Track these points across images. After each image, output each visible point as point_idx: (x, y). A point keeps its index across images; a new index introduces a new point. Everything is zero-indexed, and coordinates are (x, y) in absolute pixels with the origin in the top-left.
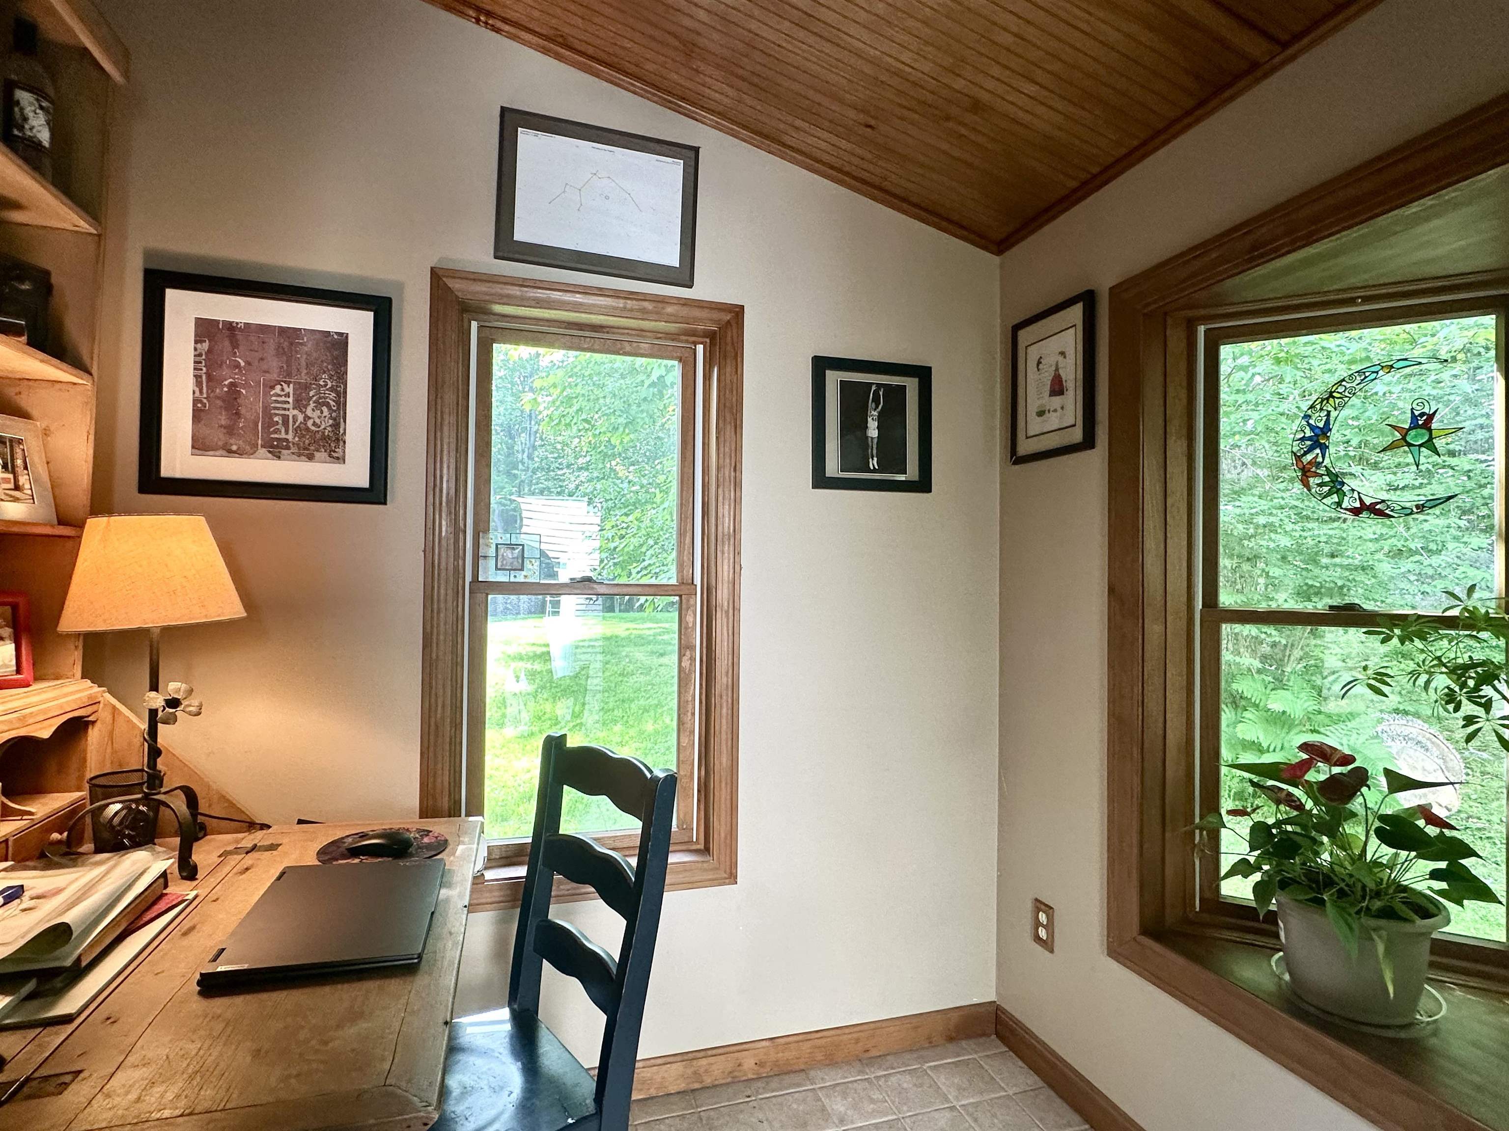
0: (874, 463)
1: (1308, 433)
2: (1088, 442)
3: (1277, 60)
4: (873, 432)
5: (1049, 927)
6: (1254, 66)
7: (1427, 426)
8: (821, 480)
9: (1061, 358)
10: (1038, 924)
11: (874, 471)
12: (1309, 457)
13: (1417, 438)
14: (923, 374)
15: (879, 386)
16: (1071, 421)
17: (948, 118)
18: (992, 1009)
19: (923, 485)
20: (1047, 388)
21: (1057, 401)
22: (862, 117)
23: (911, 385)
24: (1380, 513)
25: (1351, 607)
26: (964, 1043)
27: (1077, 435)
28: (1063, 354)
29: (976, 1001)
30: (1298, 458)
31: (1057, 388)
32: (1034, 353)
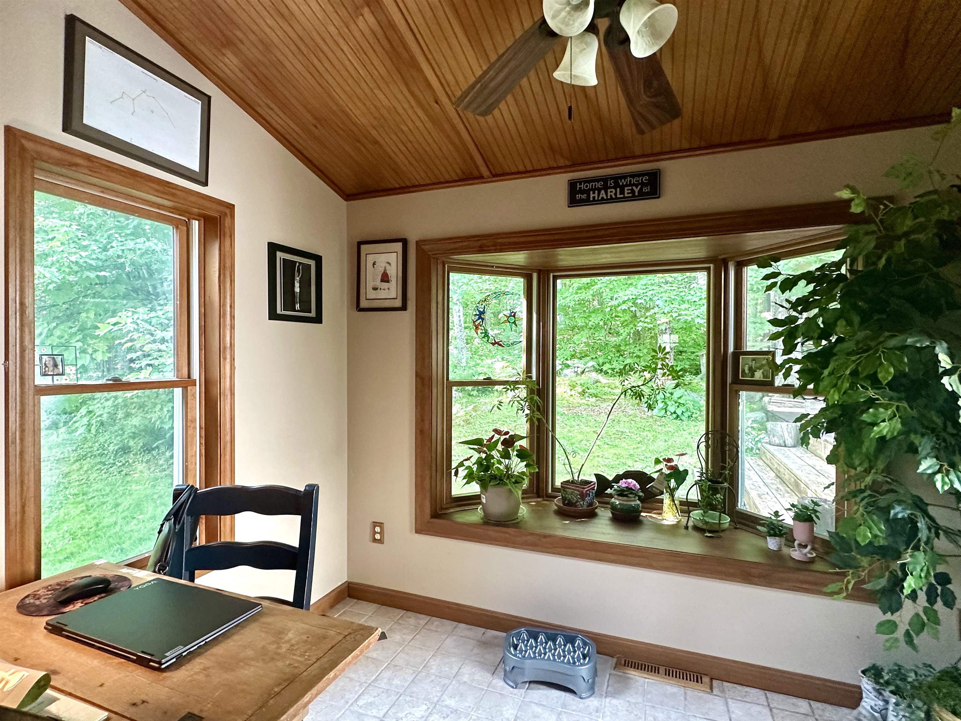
0: (298, 306)
1: (478, 313)
2: (404, 308)
3: (489, 180)
4: (297, 290)
5: (381, 533)
6: (482, 177)
7: (514, 316)
8: (273, 315)
9: (387, 265)
10: (375, 533)
11: (298, 311)
12: (478, 322)
13: (512, 319)
14: (318, 259)
15: (300, 263)
16: (395, 296)
17: (359, 141)
18: (347, 584)
19: (318, 319)
20: (380, 277)
21: (385, 285)
22: (314, 122)
23: (312, 263)
24: (500, 345)
25: (489, 378)
26: (337, 606)
27: (398, 303)
28: (389, 263)
29: (340, 584)
30: (474, 322)
31: (385, 278)
32: (371, 259)
